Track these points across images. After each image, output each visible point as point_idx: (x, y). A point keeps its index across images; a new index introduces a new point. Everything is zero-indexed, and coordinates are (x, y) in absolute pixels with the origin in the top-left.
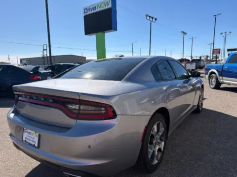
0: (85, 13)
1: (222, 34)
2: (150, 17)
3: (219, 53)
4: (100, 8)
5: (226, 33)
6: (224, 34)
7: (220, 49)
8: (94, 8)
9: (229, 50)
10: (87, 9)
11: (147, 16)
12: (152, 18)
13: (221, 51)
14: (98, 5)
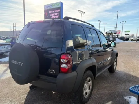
0: (45, 8)
1: (121, 22)
2: (81, 11)
3: (120, 33)
5: (123, 22)
6: (122, 22)
7: (120, 31)
8: (51, 6)
9: (125, 32)
10: (46, 6)
11: (79, 11)
12: (82, 12)
14: (53, 5)
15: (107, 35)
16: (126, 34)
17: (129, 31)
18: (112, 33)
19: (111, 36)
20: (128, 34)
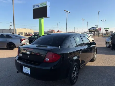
0: (33, 8)
3: (101, 30)
4: (41, 6)
5: (103, 20)
6: (103, 21)
8: (38, 6)
9: (105, 29)
10: (34, 6)
13: (101, 29)
14: (40, 4)
15: (89, 32)
16: (105, 31)
17: (108, 28)
18: (94, 30)
19: (94, 32)
20: (108, 31)
